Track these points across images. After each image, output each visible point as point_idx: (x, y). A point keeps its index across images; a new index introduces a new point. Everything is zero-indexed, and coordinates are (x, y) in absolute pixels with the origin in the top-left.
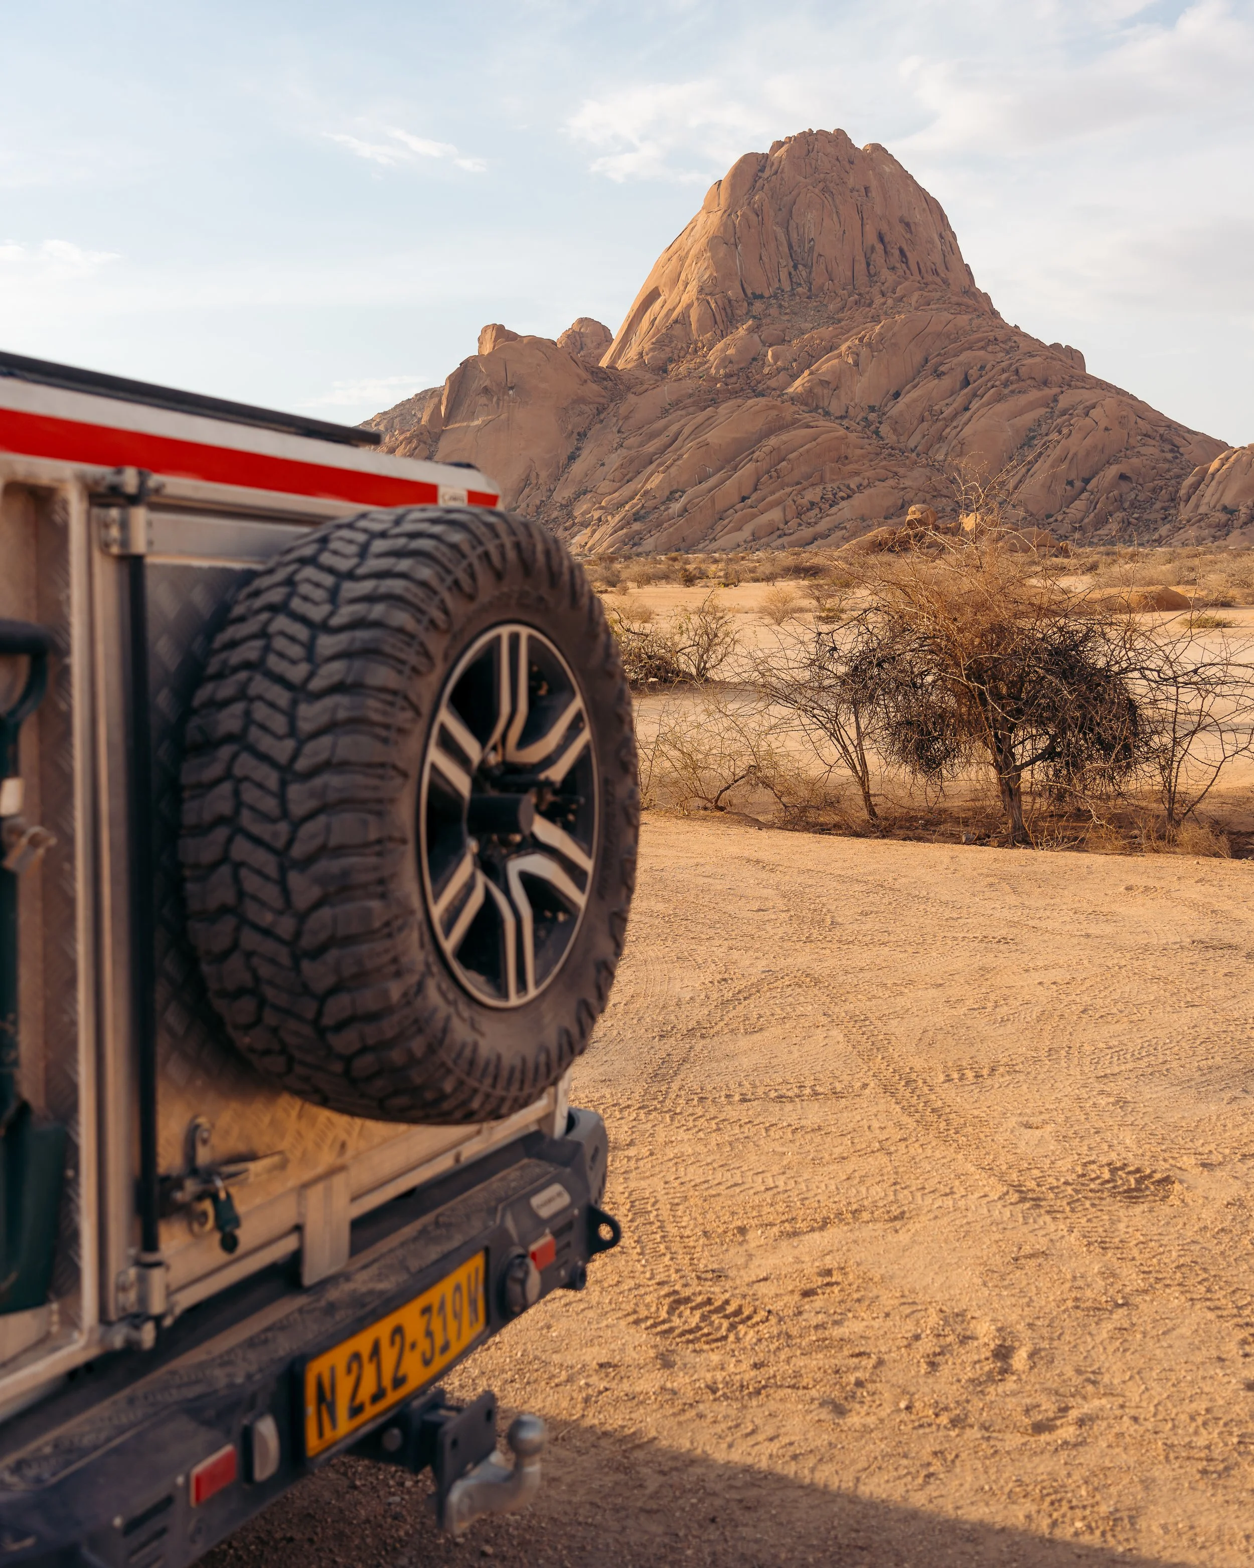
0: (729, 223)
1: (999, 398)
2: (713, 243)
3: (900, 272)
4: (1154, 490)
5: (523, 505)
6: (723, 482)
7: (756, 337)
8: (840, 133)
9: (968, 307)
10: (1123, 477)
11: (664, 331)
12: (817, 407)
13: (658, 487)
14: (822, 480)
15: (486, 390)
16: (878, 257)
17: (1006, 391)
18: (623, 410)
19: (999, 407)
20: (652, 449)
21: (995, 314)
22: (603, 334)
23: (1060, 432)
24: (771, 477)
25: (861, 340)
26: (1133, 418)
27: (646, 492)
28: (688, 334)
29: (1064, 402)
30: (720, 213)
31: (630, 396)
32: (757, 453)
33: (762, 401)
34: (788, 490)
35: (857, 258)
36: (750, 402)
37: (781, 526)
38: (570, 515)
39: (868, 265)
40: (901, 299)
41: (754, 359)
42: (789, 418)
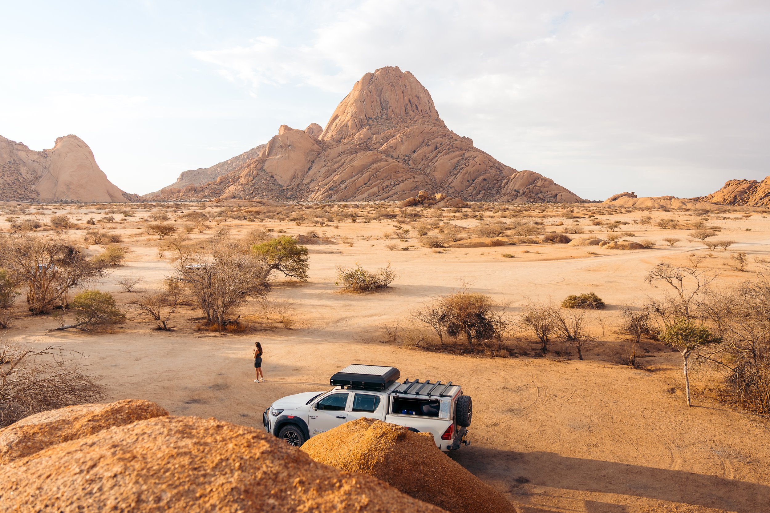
0: (361, 95)
1: (447, 154)
2: (356, 101)
3: (416, 112)
4: (494, 184)
5: (293, 184)
6: (359, 178)
7: (369, 131)
8: (397, 67)
9: (437, 124)
10: (484, 180)
11: (340, 129)
12: (389, 155)
13: (337, 179)
14: (390, 178)
15: (281, 146)
16: (409, 107)
17: (449, 152)
18: (326, 154)
19: (447, 156)
20: (335, 167)
21: (445, 127)
22: (320, 129)
23: (465, 165)
24: (374, 177)
25: (403, 134)
26: (488, 161)
27: (334, 181)
28: (348, 130)
29: (467, 155)
30: (358, 91)
31: (329, 149)
32: (370, 169)
33: (372, 152)
34: (380, 181)
35: (402, 107)
36: (368, 153)
37: (377, 193)
38: (308, 188)
39: (406, 110)
40: (416, 121)
41: (369, 139)
42: (380, 158)
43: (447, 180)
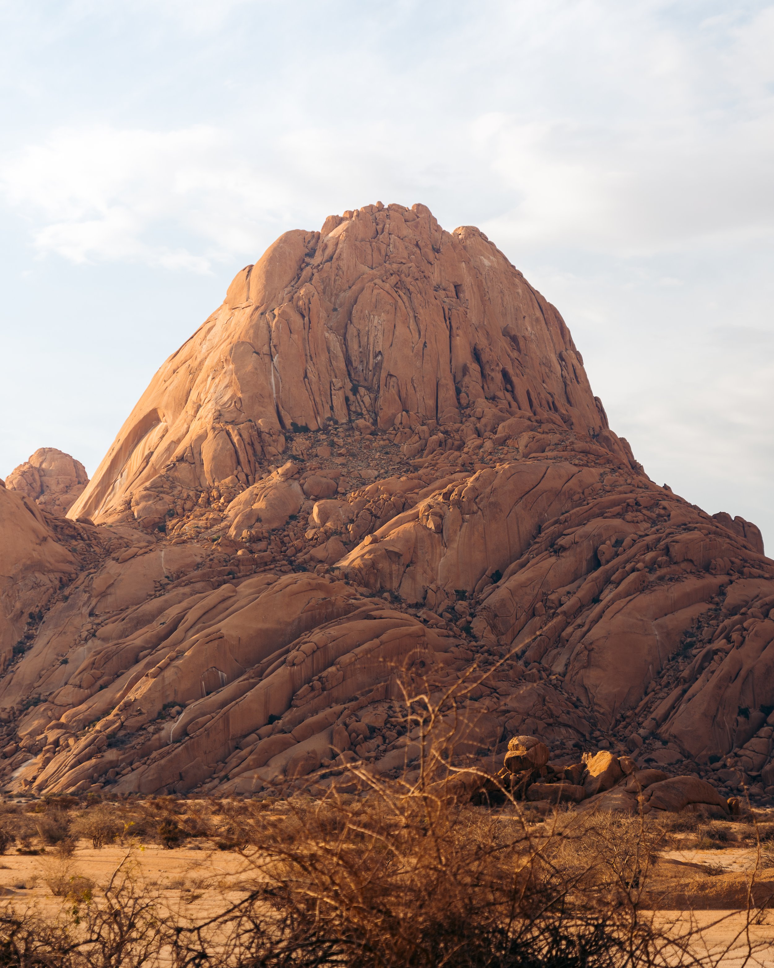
0: (262, 324)
2: (239, 351)
3: (503, 404)
6: (242, 692)
7: (296, 486)
8: (421, 209)
9: (598, 456)
11: (163, 472)
12: (382, 590)
13: (145, 697)
17: (652, 577)
18: (99, 583)
20: (138, 642)
21: (637, 468)
23: (728, 639)
24: (313, 689)
25: (447, 496)
27: (128, 705)
28: (198, 477)
30: (249, 311)
31: (111, 564)
32: (293, 653)
33: (303, 578)
34: (337, 708)
35: (443, 381)
36: (285, 579)
37: (326, 761)
39: (458, 392)
40: (503, 442)
41: (293, 517)
42: (340, 603)
43: (647, 708)
